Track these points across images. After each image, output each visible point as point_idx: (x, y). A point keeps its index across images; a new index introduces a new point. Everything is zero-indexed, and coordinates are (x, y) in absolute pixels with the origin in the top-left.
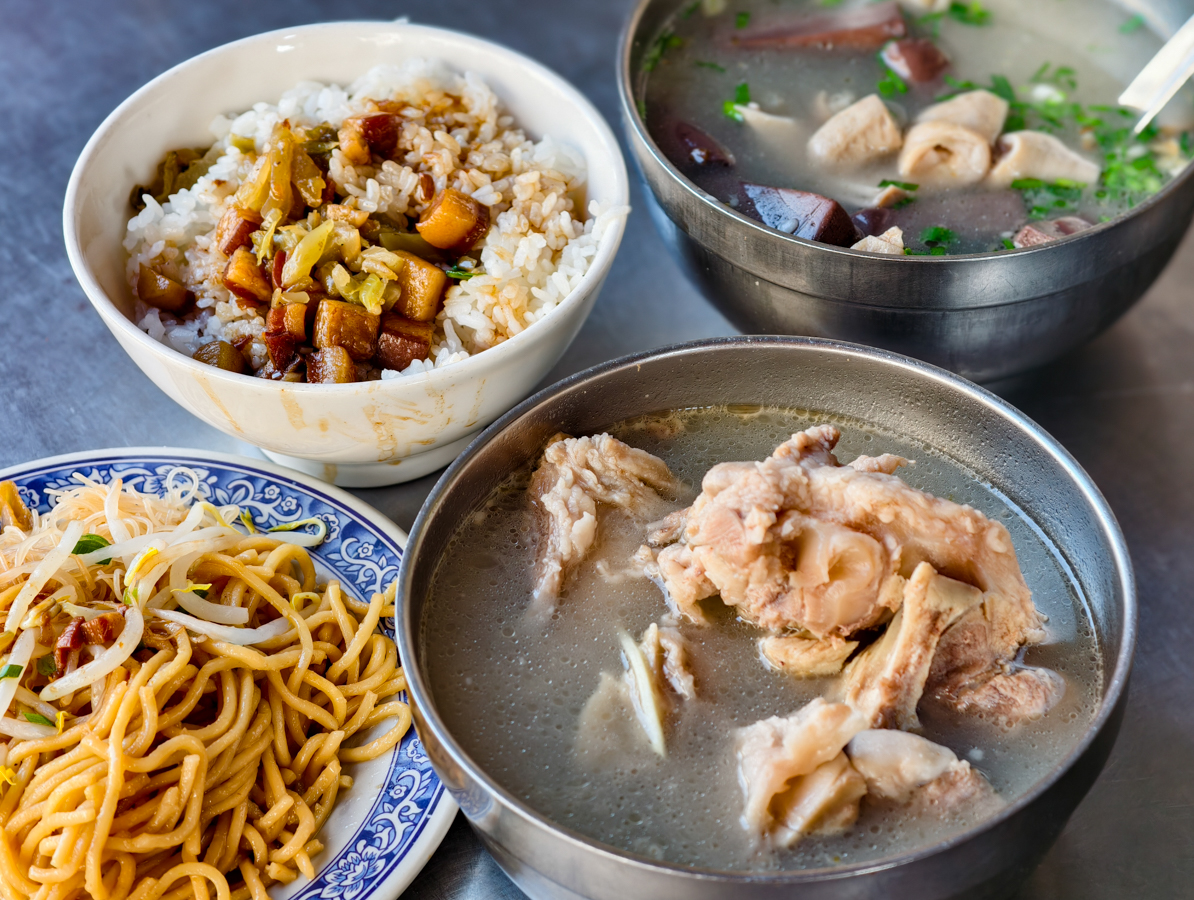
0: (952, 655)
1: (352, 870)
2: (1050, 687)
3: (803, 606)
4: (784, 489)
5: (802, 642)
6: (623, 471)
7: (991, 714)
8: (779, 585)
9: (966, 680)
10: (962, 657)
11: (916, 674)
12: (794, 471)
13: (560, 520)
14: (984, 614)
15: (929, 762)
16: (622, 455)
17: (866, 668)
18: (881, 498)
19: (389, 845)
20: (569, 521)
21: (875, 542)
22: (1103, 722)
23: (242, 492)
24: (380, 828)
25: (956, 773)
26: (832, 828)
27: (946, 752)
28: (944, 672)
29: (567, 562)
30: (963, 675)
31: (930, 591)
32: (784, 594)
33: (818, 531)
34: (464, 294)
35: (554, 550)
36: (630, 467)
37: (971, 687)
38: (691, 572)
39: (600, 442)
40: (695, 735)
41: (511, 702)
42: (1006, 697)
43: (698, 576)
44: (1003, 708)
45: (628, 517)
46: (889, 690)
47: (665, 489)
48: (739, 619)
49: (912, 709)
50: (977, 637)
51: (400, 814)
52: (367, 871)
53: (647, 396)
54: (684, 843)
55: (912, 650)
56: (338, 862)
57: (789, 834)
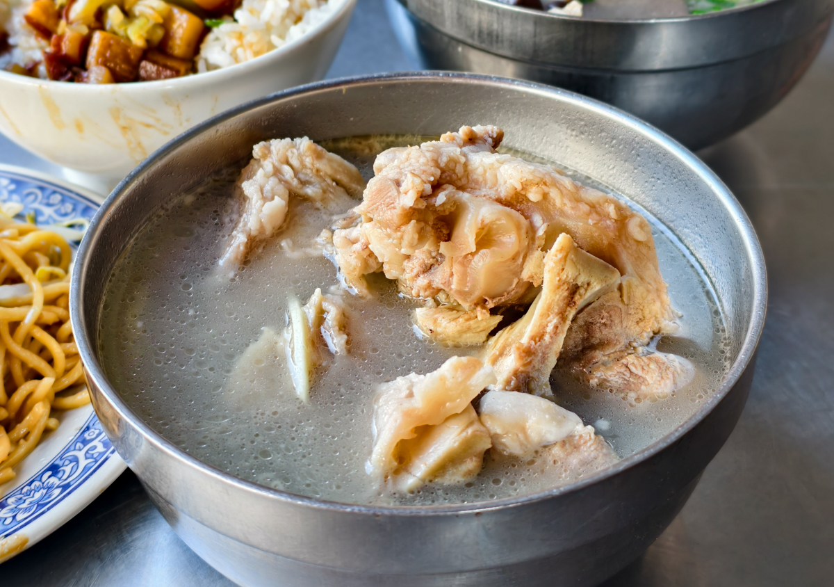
0: (588, 333)
1: (31, 495)
2: (679, 371)
3: (452, 275)
4: (442, 165)
5: (450, 313)
6: (318, 171)
7: (619, 390)
8: (434, 258)
9: (599, 355)
10: (598, 335)
11: (551, 343)
12: (455, 151)
13: (253, 202)
14: (621, 296)
15: (554, 423)
16: (319, 156)
17: (507, 339)
18: (531, 177)
19: (69, 477)
20: (260, 202)
21: (522, 217)
22: (727, 390)
23: (32, 198)
24: (67, 462)
25: (581, 436)
26: (455, 477)
27: (573, 416)
28: (580, 348)
29: (255, 237)
30: (597, 351)
31: (568, 262)
32: (436, 266)
33: (469, 204)
34: (217, 39)
35: (245, 225)
36: (323, 166)
37: (604, 364)
38: (358, 246)
39: (301, 144)
40: (339, 385)
41: (172, 345)
42: (636, 375)
43: (363, 250)
44: (633, 385)
45: (318, 209)
46: (523, 354)
47: (355, 190)
48: (401, 295)
49: (545, 379)
50: (613, 318)
51: (87, 452)
52: (43, 497)
53: (352, 119)
54: (308, 482)
55: (549, 319)
56: (22, 489)
57: (410, 481)
